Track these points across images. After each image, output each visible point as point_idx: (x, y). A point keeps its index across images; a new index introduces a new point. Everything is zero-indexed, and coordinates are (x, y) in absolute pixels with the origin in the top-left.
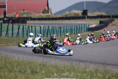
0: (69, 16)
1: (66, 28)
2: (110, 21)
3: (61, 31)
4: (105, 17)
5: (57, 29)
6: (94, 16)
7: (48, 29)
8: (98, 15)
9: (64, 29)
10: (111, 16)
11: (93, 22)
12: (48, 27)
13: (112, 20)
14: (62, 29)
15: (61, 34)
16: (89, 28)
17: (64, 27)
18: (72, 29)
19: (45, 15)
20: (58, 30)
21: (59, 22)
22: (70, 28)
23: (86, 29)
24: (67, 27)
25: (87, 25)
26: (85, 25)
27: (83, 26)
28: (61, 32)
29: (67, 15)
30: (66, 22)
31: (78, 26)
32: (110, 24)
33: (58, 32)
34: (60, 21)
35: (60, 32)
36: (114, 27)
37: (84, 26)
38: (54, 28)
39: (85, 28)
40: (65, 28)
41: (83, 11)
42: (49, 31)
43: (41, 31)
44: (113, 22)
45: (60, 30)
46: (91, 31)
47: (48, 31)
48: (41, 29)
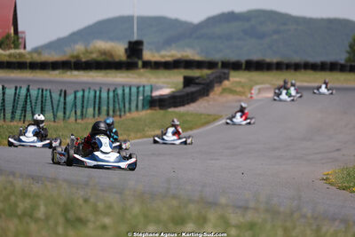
0: (84, 60)
1: (83, 96)
2: (216, 77)
3: (65, 103)
4: (199, 65)
5: (56, 96)
6: (163, 60)
7: (27, 96)
8: (175, 58)
9: (75, 97)
10: (220, 65)
11: (163, 80)
12: (28, 90)
13: (222, 75)
14: (70, 98)
15: (65, 113)
16: (151, 97)
17: (75, 92)
18: (100, 97)
19: (8, 52)
20: (59, 101)
21: (55, 75)
22: (95, 96)
23: (143, 100)
24: (84, 91)
25: (147, 89)
26: (141, 89)
27: (134, 90)
28: (65, 108)
29: (77, 57)
30: (75, 76)
31: (120, 92)
32: (217, 89)
33: (58, 106)
34: (57, 72)
35: (62, 105)
36: (231, 97)
37: (138, 92)
38: (44, 93)
39: (141, 98)
40: (80, 94)
41: (130, 43)
42: (29, 103)
43: (3, 100)
44: (226, 83)
45: (62, 99)
46: (157, 108)
47: (26, 102)
48: (4, 94)
